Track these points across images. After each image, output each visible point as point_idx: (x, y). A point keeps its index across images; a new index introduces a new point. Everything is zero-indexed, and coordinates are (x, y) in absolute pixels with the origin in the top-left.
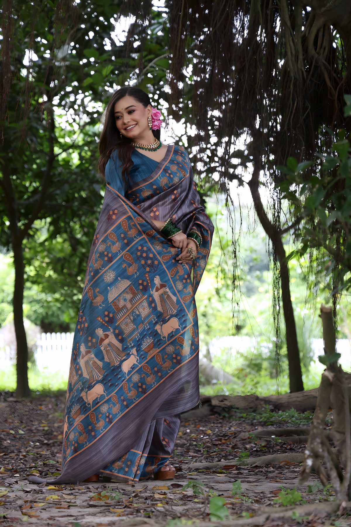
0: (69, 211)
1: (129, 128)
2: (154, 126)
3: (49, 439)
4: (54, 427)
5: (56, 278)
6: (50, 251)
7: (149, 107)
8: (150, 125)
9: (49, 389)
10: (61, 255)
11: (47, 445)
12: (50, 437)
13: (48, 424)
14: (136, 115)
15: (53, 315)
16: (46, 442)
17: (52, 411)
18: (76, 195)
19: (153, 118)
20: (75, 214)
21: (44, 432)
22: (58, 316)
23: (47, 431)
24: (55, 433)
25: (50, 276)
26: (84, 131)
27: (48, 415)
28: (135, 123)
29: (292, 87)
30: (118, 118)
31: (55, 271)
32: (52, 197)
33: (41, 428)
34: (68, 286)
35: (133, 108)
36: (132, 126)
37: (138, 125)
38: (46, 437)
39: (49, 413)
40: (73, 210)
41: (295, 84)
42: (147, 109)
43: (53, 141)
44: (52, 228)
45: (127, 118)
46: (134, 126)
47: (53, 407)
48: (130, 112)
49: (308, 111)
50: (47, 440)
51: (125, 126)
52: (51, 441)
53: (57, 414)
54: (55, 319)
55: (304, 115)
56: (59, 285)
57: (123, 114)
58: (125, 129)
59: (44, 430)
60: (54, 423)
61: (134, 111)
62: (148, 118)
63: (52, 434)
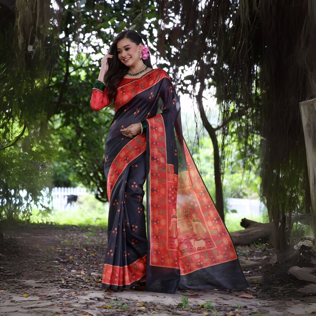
0: (76, 110)
1: (126, 60)
2: (144, 57)
3: (64, 259)
4: (65, 250)
5: (65, 153)
6: (61, 134)
7: (140, 45)
8: (141, 57)
9: (58, 224)
10: (69, 138)
11: (64, 263)
12: (64, 257)
13: (61, 248)
14: (131, 52)
15: (60, 176)
16: (62, 260)
17: (62, 239)
18: (82, 99)
19: (142, 53)
20: (80, 112)
21: (59, 253)
22: (63, 177)
23: (61, 253)
24: (67, 255)
25: (61, 151)
26: (89, 58)
27: (60, 242)
28: (130, 57)
29: (241, 30)
30: (119, 52)
31: (65, 148)
32: (65, 100)
33: (57, 251)
34: (73, 158)
35: (129, 47)
36: (128, 59)
37: (132, 58)
38: (61, 256)
39: (60, 240)
40: (79, 109)
41: (244, 29)
42: (138, 47)
43: (69, 63)
44: (64, 120)
45: (124, 53)
46: (129, 58)
47: (62, 236)
48: (127, 49)
49: (250, 48)
50: (62, 259)
51: (123, 59)
52: (66, 260)
53: (66, 241)
54: (61, 179)
55: (248, 50)
56: (67, 157)
57: (122, 50)
58: (124, 60)
59: (59, 252)
60: (65, 247)
61: (129, 48)
62: (139, 52)
63: (65, 255)
